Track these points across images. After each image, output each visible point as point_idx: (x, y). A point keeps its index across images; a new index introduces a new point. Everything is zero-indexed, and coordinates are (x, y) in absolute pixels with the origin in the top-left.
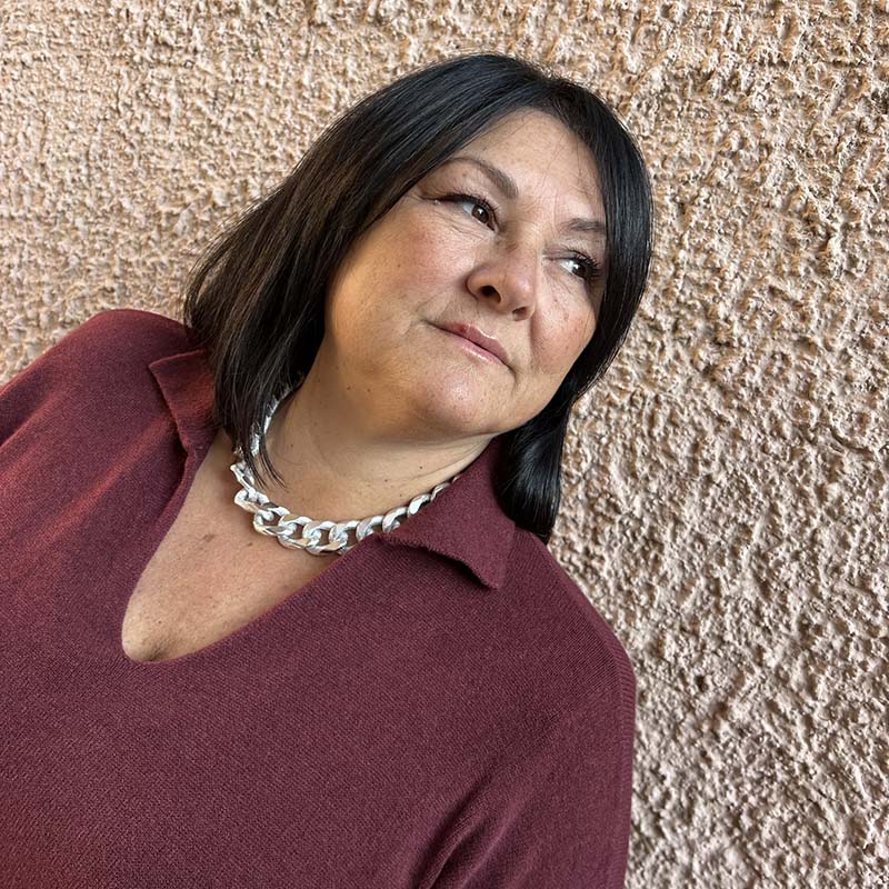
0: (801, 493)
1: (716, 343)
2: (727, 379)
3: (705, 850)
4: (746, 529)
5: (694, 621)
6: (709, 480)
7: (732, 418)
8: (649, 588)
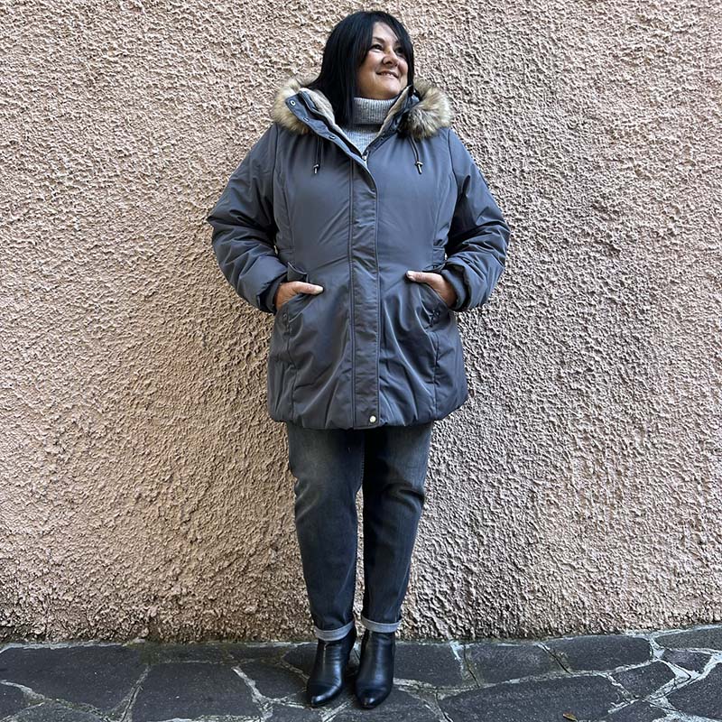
0: (507, 115)
1: (467, 94)
2: (474, 100)
3: (539, 204)
4: (501, 130)
5: (504, 158)
6: (486, 125)
7: (481, 108)
8: (490, 158)
